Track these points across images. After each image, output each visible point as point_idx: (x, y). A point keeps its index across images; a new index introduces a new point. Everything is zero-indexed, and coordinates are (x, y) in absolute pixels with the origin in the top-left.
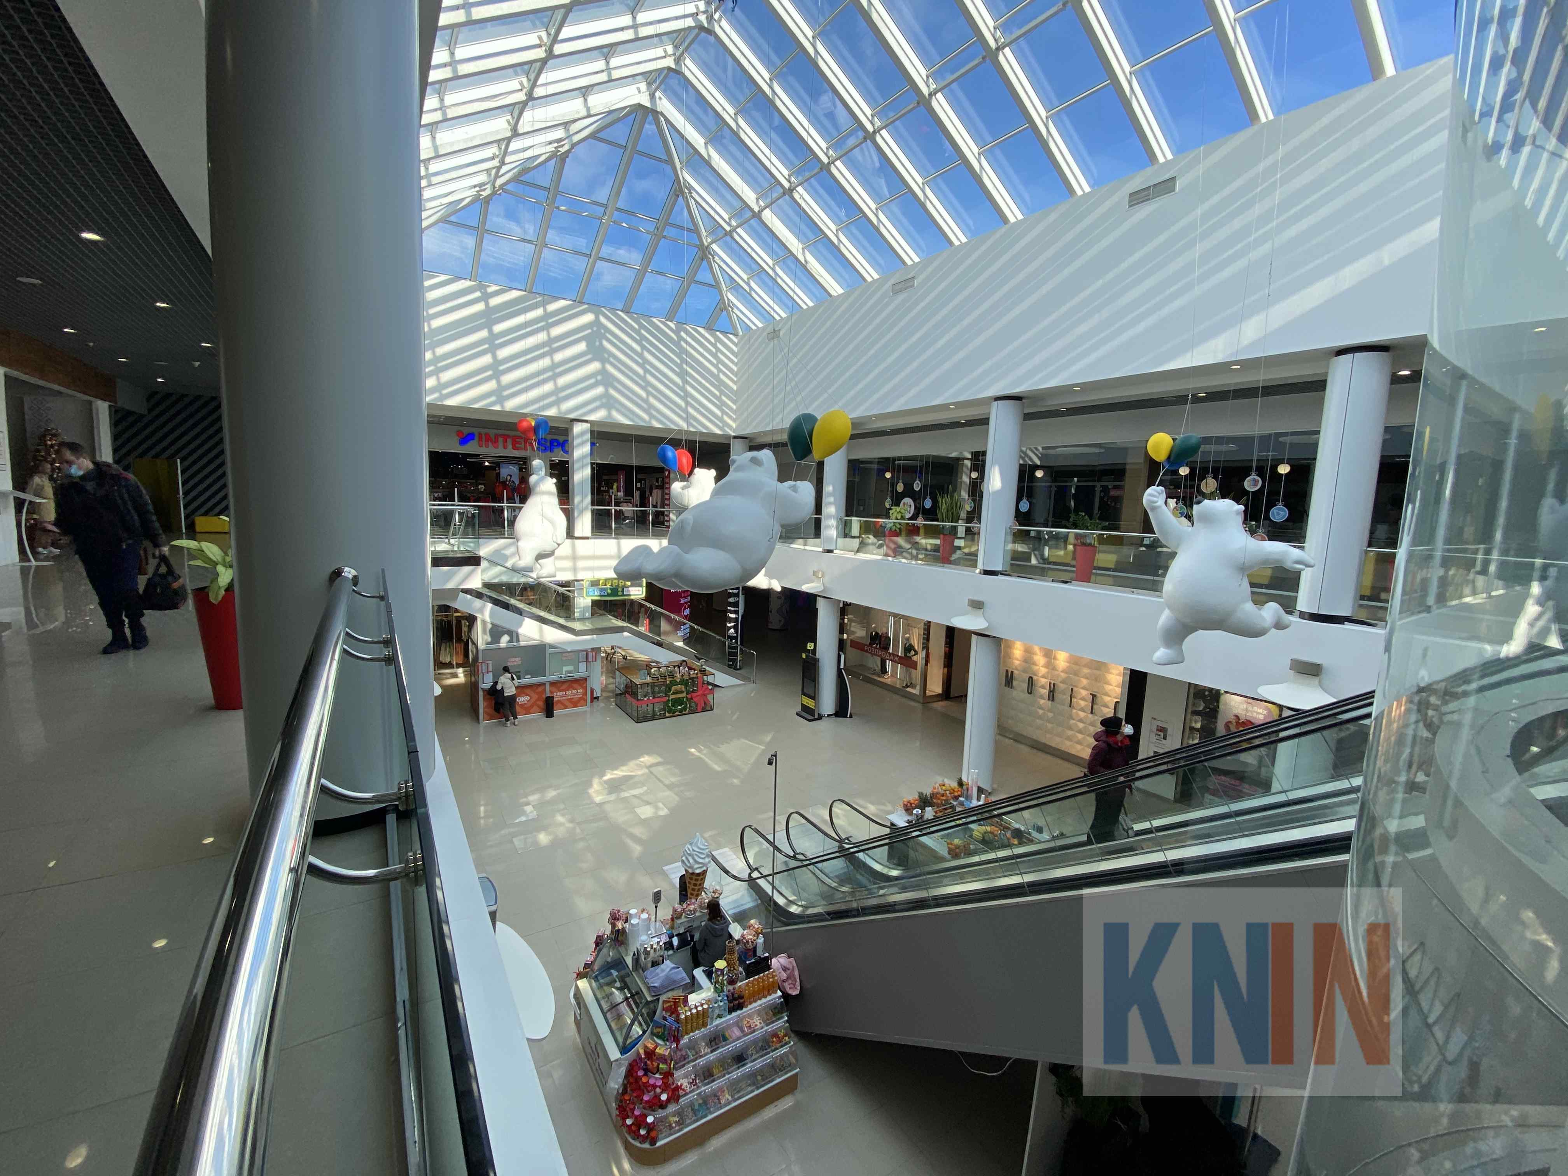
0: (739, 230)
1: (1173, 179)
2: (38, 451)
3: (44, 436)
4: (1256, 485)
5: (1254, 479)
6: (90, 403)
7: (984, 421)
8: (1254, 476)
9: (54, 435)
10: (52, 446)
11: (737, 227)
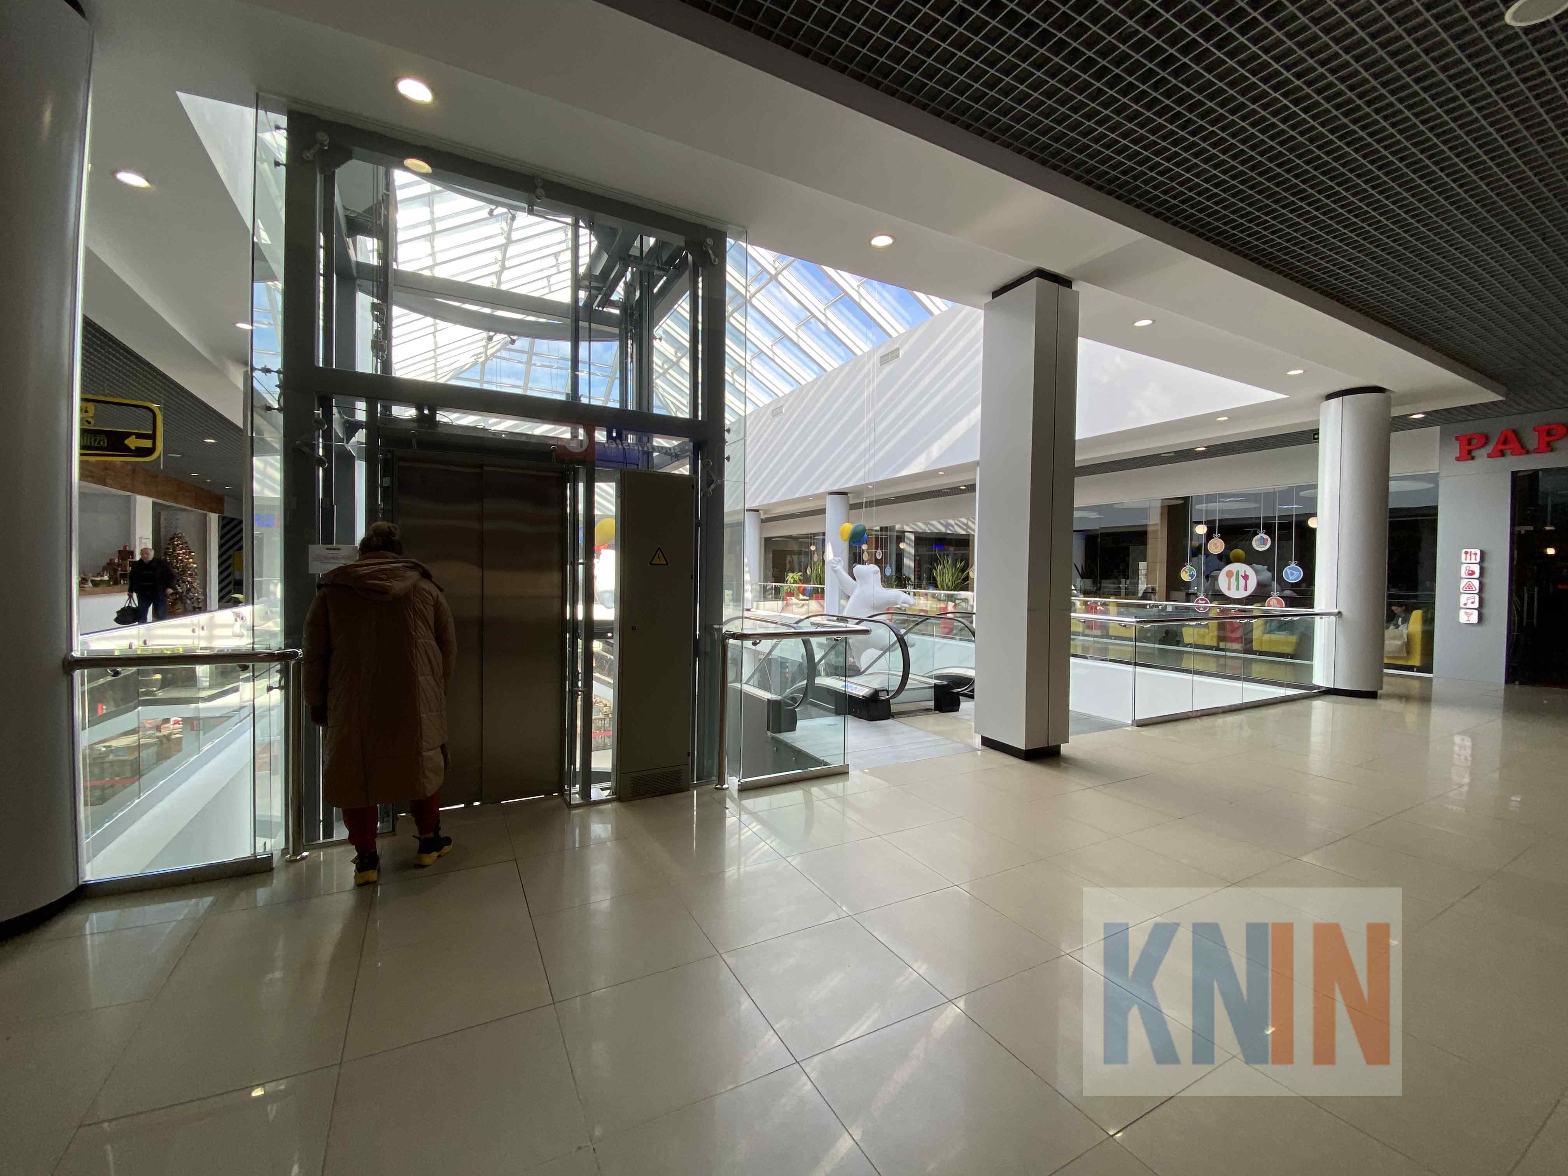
0: (671, 371)
1: (898, 349)
2: (168, 549)
3: (173, 538)
4: (1265, 544)
5: (1262, 538)
6: (206, 515)
7: (822, 511)
8: (1262, 535)
9: (179, 538)
10: (178, 545)
11: (668, 369)
